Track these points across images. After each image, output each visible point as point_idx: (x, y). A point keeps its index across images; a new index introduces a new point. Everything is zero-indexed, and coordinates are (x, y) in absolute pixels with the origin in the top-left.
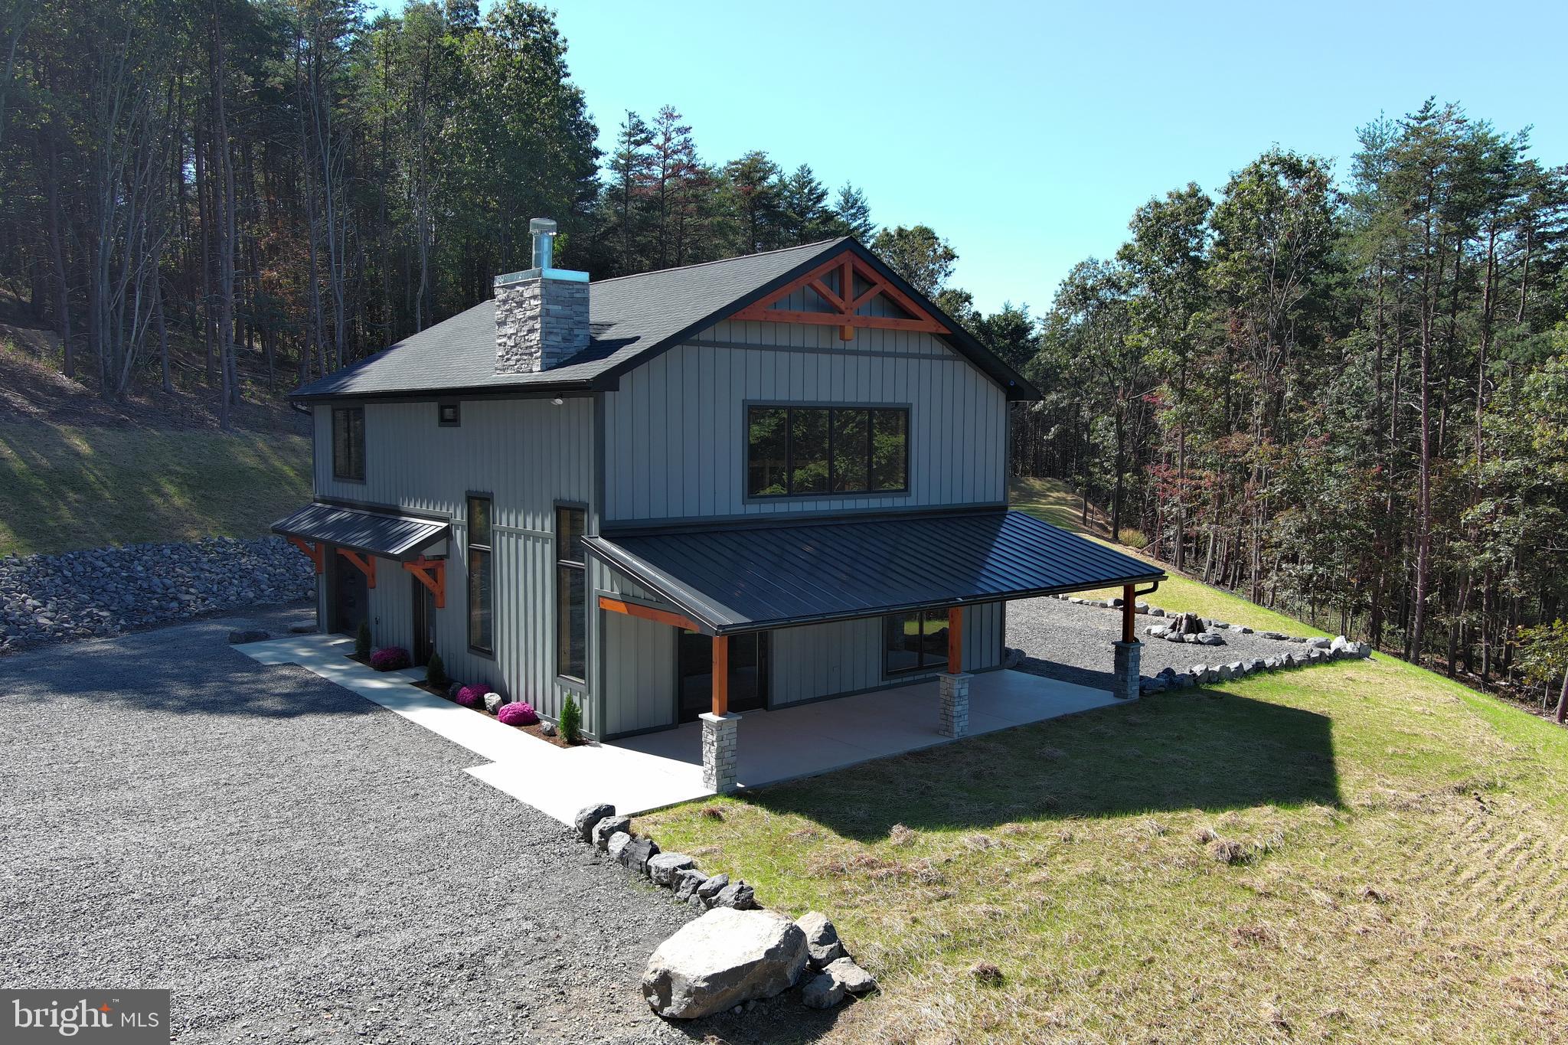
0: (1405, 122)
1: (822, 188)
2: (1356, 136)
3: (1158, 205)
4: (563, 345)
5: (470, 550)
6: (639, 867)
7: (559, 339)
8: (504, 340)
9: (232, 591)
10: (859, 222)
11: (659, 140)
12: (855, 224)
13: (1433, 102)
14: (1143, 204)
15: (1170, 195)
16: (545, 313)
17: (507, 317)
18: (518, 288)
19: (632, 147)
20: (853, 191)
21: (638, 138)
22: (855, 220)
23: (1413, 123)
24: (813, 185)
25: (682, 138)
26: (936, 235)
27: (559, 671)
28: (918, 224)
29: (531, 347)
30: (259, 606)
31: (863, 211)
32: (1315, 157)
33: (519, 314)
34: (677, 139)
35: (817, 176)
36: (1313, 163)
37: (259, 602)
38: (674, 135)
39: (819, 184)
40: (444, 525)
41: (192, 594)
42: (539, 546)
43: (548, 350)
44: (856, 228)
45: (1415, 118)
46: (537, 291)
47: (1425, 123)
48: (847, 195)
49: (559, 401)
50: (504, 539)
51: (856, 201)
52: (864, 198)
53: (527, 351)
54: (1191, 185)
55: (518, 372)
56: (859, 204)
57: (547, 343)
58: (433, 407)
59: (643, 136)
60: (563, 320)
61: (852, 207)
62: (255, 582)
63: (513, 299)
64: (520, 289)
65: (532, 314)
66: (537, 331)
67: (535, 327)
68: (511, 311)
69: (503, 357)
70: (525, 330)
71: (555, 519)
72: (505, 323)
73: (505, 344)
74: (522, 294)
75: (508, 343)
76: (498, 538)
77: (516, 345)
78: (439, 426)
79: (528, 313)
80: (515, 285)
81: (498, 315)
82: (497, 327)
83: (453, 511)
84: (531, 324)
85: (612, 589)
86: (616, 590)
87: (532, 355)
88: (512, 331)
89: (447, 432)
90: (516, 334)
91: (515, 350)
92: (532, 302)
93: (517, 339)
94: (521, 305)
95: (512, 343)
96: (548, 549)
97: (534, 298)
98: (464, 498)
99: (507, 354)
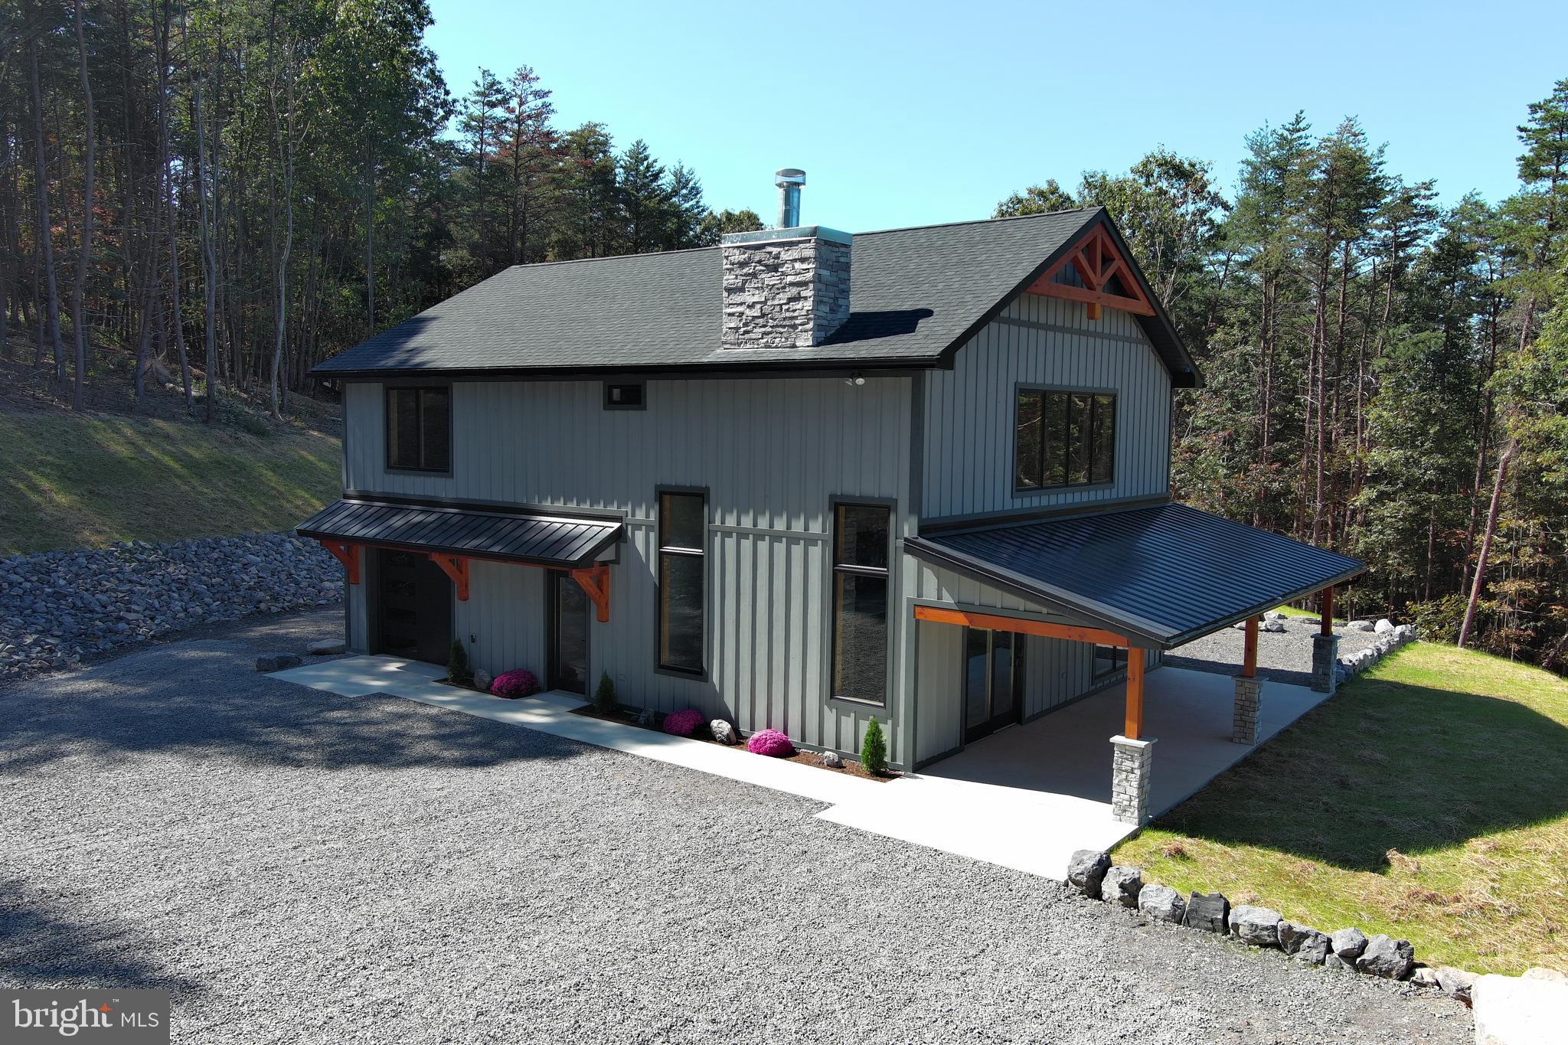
0: (1280, 133)
1: (657, 167)
2: (1244, 143)
3: (1020, 201)
4: (830, 316)
5: (661, 556)
6: (1210, 925)
7: (827, 309)
8: (740, 309)
9: (177, 606)
10: (691, 203)
11: (514, 103)
12: (687, 205)
13: (1303, 116)
14: (1005, 199)
15: (1030, 191)
16: (818, 279)
17: (744, 282)
18: (769, 249)
19: (486, 108)
20: (685, 171)
21: (493, 99)
22: (686, 201)
23: (1286, 133)
24: (650, 160)
25: (539, 102)
26: (761, 221)
27: (833, 691)
28: (745, 209)
29: (796, 318)
30: (213, 623)
31: (695, 192)
32: (1194, 161)
33: (770, 279)
34: (533, 103)
35: (653, 153)
36: (1193, 165)
37: (213, 619)
38: (531, 98)
39: (655, 161)
40: (616, 525)
41: (135, 611)
42: (797, 550)
43: (819, 322)
44: (687, 210)
45: (1288, 130)
46: (810, 253)
47: (1296, 135)
48: (679, 175)
49: (860, 381)
50: (730, 543)
51: (688, 181)
52: (697, 178)
53: (787, 323)
54: (1050, 183)
55: (766, 347)
56: (691, 184)
57: (820, 314)
58: (596, 388)
59: (500, 97)
60: (831, 288)
61: (684, 187)
62: (196, 596)
63: (760, 262)
64: (775, 250)
65: (798, 279)
66: (806, 298)
67: (803, 294)
68: (754, 275)
69: (737, 329)
70: (782, 298)
71: (831, 517)
72: (742, 290)
73: (741, 314)
74: (777, 257)
75: (748, 312)
76: (718, 540)
77: (763, 315)
78: (604, 409)
79: (789, 279)
80: (763, 246)
81: (729, 279)
82: (725, 294)
83: (629, 509)
84: (794, 291)
85: (940, 597)
86: (948, 599)
87: (794, 327)
88: (756, 299)
89: (620, 416)
90: (765, 303)
91: (761, 321)
92: (798, 265)
93: (767, 309)
94: (775, 268)
95: (756, 312)
96: (816, 552)
97: (803, 260)
98: (651, 493)
99: (746, 325)
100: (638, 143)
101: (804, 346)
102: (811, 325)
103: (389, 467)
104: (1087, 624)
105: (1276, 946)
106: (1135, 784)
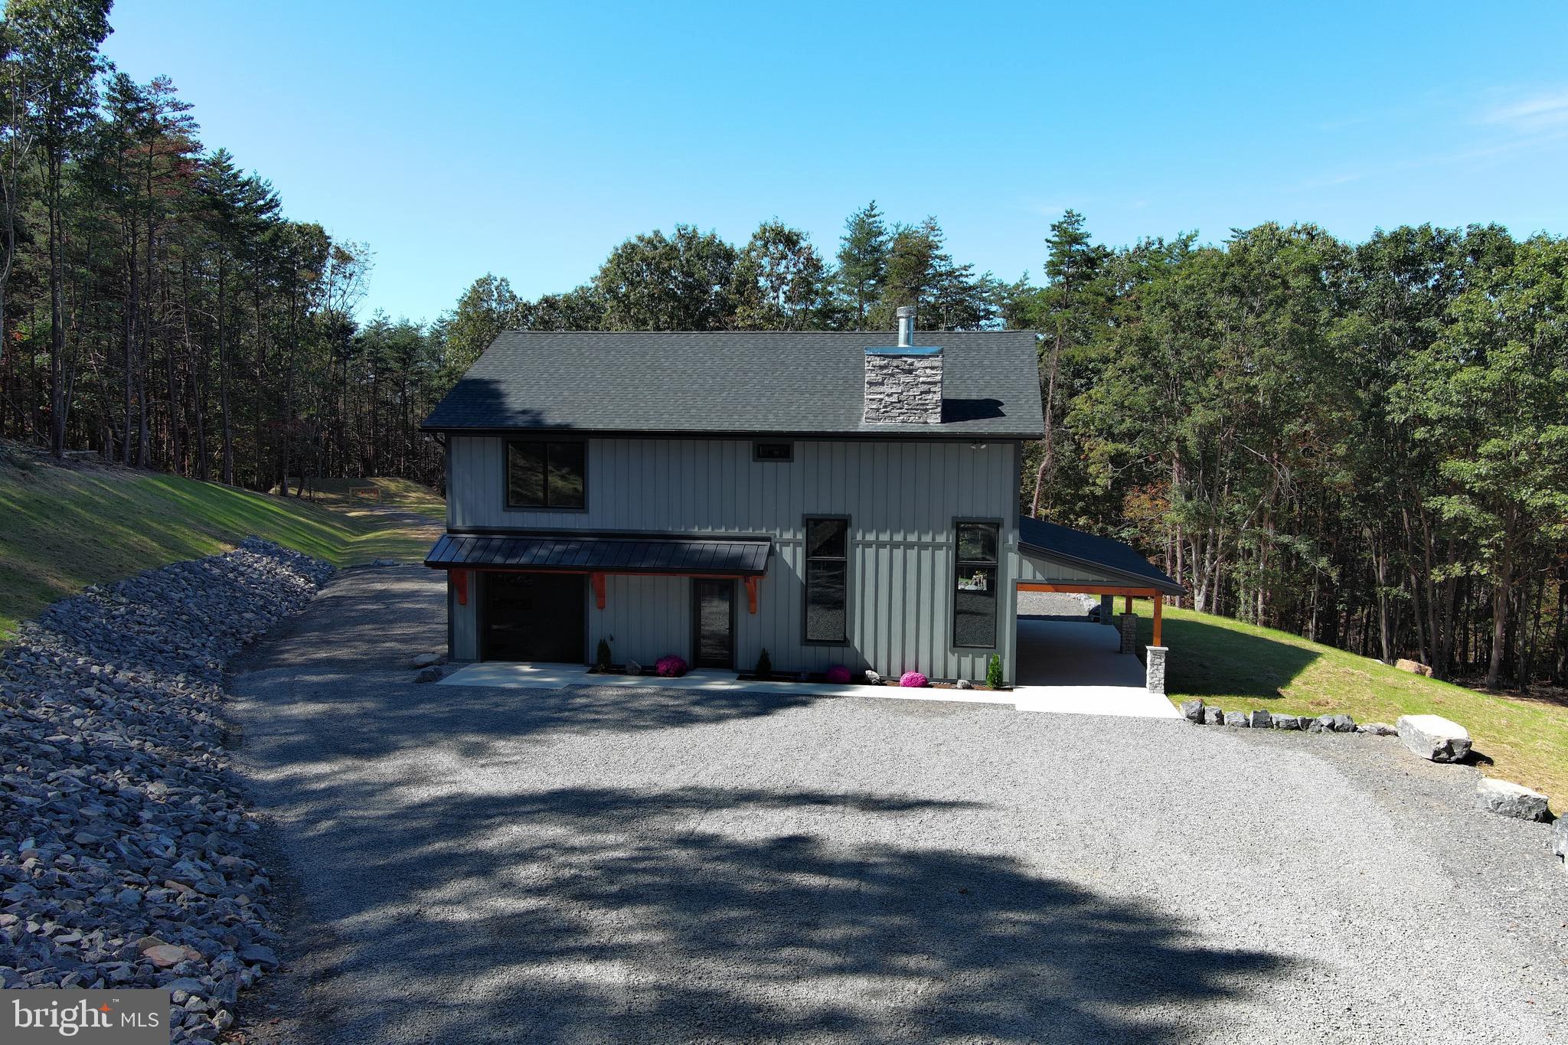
5: (807, 562)
8: (880, 396)
16: (944, 381)
17: (884, 379)
18: (905, 359)
27: (953, 643)
29: (927, 404)
40: (767, 544)
42: (926, 553)
43: (945, 407)
46: (938, 364)
50: (870, 551)
53: (920, 407)
55: (901, 422)
58: (745, 447)
63: (897, 367)
64: (910, 360)
65: (929, 380)
66: (935, 392)
67: (932, 389)
68: (892, 375)
69: (878, 410)
70: (916, 391)
71: (954, 532)
72: (882, 384)
73: (881, 400)
74: (912, 364)
75: (887, 398)
76: (859, 551)
77: (899, 402)
78: (754, 460)
79: (921, 379)
80: (901, 356)
81: (870, 376)
82: (866, 386)
83: (778, 533)
84: (925, 387)
85: (1034, 577)
86: (1039, 577)
87: (926, 410)
88: (893, 390)
89: (769, 466)
90: (901, 393)
91: (898, 405)
92: (928, 371)
93: (902, 397)
94: (910, 372)
95: (894, 399)
96: (941, 555)
97: (932, 368)
98: (799, 520)
99: (885, 407)
100: (222, 151)
101: (934, 422)
102: (939, 409)
103: (508, 507)
104: (1135, 584)
105: (1298, 728)
106: (1162, 671)
